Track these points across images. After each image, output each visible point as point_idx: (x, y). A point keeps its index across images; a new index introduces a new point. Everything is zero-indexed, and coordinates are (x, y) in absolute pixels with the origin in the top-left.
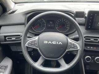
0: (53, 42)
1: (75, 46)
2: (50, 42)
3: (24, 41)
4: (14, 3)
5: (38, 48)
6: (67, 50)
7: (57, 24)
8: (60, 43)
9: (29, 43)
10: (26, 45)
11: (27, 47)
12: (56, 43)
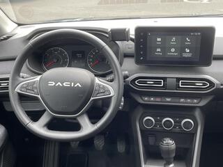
0: (64, 84)
1: (106, 91)
2: (59, 83)
3: (13, 83)
4: (17, 25)
5: (39, 96)
6: (92, 98)
7: (90, 58)
8: (78, 84)
9: (22, 87)
10: (17, 90)
11: (19, 94)
12: (71, 84)
